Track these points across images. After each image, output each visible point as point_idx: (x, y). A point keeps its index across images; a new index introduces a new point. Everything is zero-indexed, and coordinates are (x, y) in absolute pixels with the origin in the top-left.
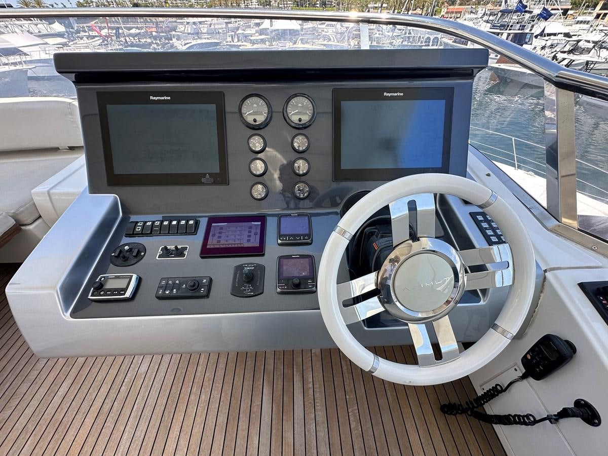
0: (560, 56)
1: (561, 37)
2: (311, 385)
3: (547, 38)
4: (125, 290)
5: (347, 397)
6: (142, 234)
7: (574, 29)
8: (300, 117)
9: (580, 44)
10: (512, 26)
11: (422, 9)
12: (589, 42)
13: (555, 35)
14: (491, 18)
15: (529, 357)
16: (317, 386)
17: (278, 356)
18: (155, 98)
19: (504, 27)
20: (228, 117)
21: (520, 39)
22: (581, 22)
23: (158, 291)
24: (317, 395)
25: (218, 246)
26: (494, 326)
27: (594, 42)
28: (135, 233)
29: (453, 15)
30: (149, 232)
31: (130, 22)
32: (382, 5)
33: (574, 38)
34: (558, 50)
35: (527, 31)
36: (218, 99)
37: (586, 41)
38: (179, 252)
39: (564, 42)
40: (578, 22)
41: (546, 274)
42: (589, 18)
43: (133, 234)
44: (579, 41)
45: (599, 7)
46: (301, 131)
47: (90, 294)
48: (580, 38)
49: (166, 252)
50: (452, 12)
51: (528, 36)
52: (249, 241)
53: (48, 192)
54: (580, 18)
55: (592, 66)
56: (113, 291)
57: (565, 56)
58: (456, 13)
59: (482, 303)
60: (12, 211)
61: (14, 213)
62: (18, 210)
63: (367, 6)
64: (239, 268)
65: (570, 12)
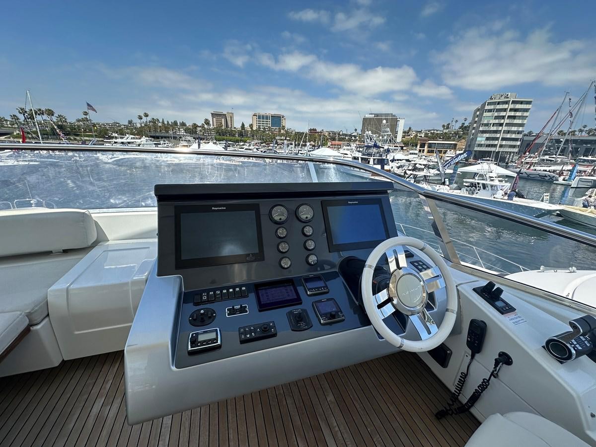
0: (408, 172)
1: (404, 161)
2: (337, 429)
3: (397, 162)
4: (216, 339)
5: (369, 430)
6: (208, 301)
7: (410, 157)
8: (307, 216)
9: (417, 166)
10: (374, 155)
11: (315, 142)
12: (421, 165)
13: (401, 160)
14: (361, 149)
15: (469, 339)
16: (342, 428)
17: (301, 412)
18: (215, 208)
19: (370, 155)
20: (262, 218)
21: (382, 162)
22: (412, 154)
23: (240, 337)
24: (345, 436)
25: (269, 302)
26: (447, 310)
27: (424, 165)
28: (202, 301)
29: (336, 146)
30: (213, 299)
31: (50, 139)
32: (286, 138)
33: (413, 162)
34: (406, 169)
35: (385, 158)
36: (256, 208)
37: (419, 164)
38: (243, 310)
39: (407, 164)
40: (411, 154)
41: (458, 288)
42: (417, 152)
43: (201, 302)
44: (416, 164)
45: (418, 146)
46: (308, 224)
47: (190, 347)
48: (415, 162)
49: (232, 311)
50: (335, 145)
51: (386, 161)
52: (289, 295)
53: (67, 288)
54: (411, 152)
55: (428, 178)
56: (207, 342)
57: (411, 172)
58: (338, 145)
59: (435, 310)
60: (27, 311)
61: (30, 312)
62: (33, 309)
63: (275, 138)
64: (291, 313)
65: (404, 148)
